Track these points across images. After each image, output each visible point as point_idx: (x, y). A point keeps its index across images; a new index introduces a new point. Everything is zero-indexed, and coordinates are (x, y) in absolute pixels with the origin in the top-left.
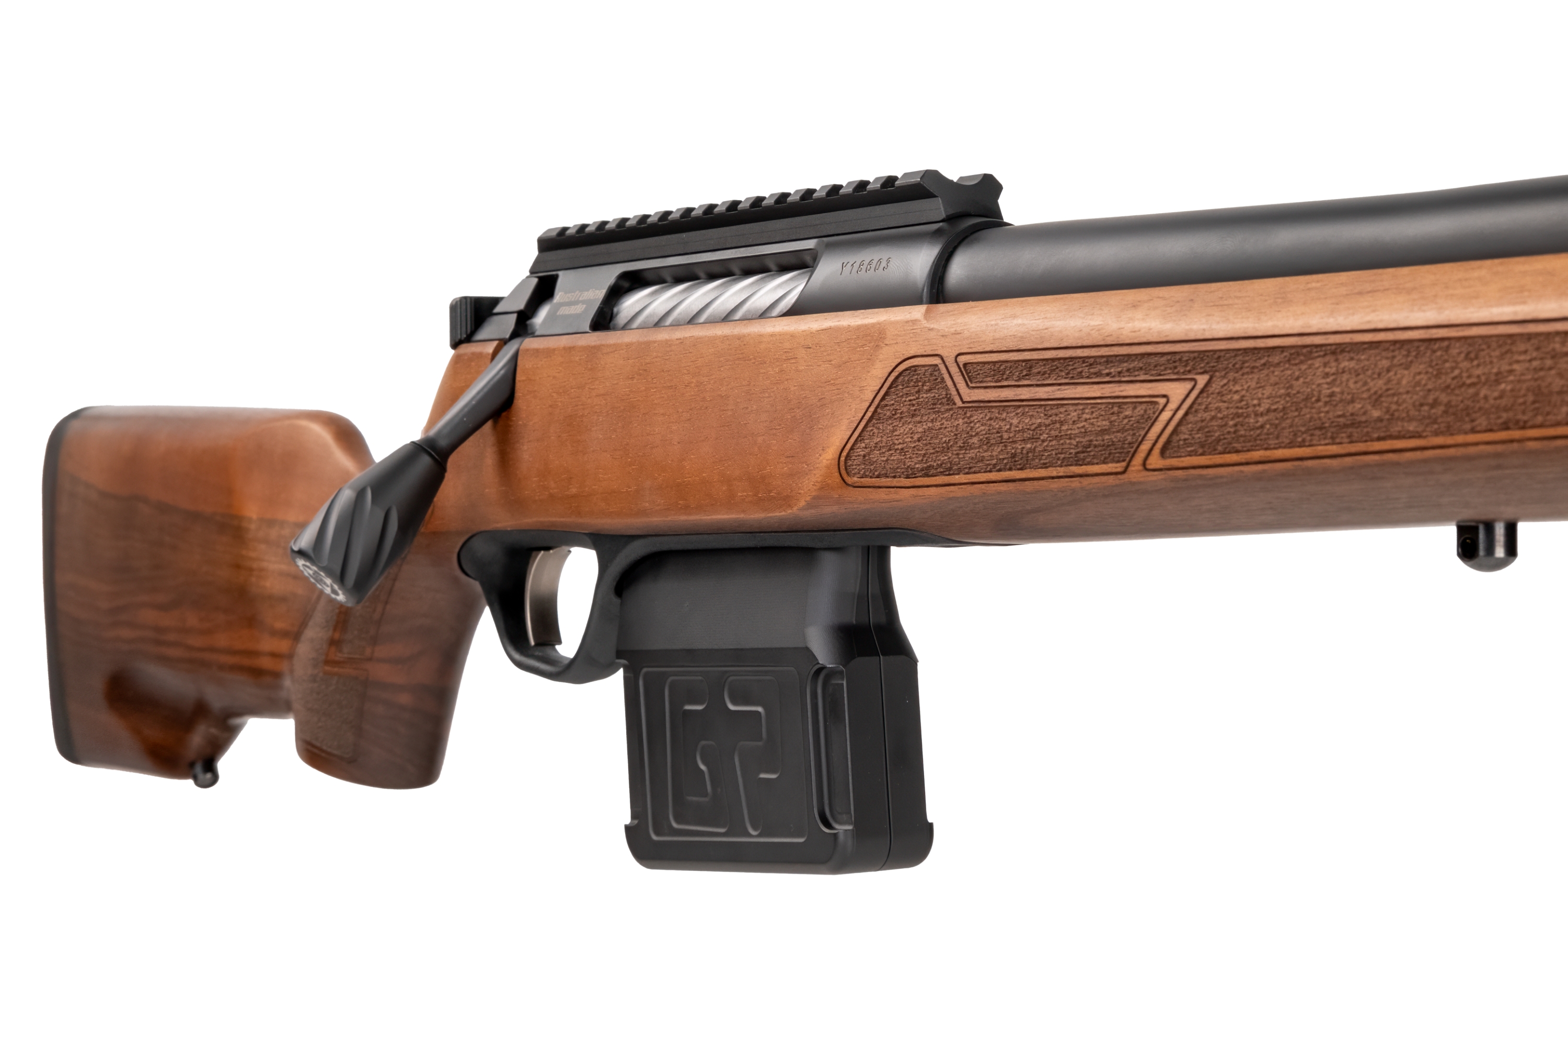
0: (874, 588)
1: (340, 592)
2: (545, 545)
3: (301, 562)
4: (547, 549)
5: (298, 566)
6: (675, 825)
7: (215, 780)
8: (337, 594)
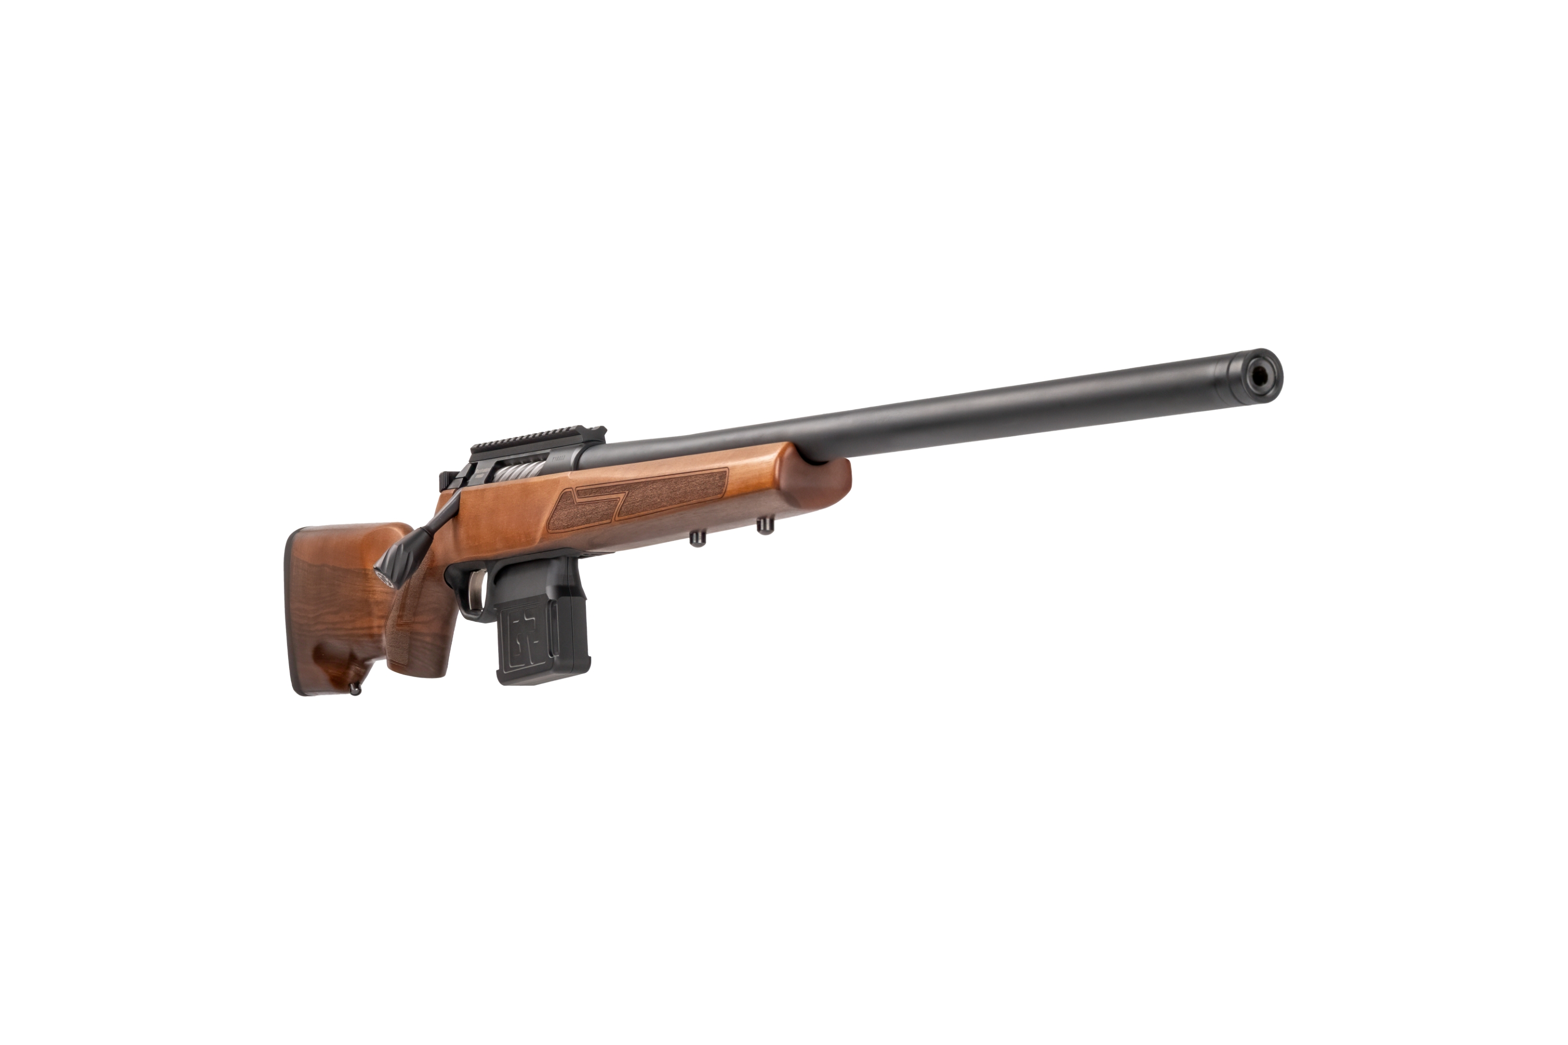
0: (571, 573)
1: (391, 584)
2: (475, 569)
3: (377, 573)
4: (476, 570)
5: (376, 575)
6: (511, 667)
7: (359, 692)
8: (391, 585)
